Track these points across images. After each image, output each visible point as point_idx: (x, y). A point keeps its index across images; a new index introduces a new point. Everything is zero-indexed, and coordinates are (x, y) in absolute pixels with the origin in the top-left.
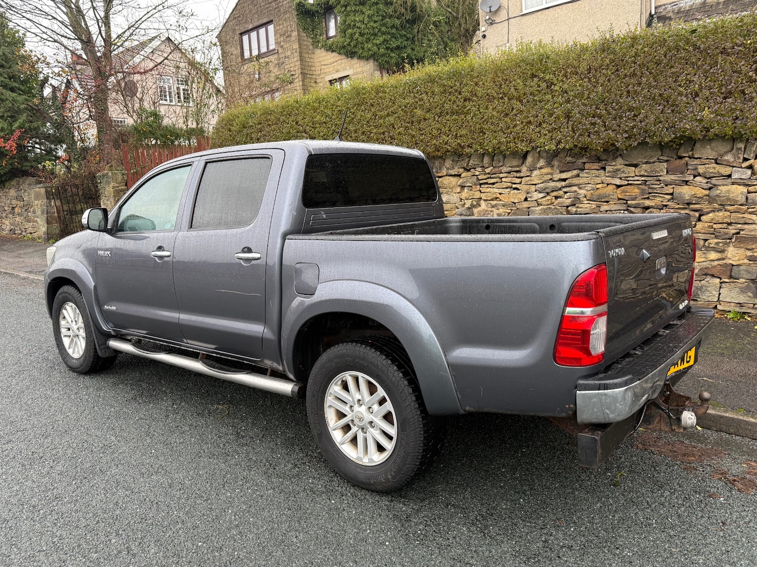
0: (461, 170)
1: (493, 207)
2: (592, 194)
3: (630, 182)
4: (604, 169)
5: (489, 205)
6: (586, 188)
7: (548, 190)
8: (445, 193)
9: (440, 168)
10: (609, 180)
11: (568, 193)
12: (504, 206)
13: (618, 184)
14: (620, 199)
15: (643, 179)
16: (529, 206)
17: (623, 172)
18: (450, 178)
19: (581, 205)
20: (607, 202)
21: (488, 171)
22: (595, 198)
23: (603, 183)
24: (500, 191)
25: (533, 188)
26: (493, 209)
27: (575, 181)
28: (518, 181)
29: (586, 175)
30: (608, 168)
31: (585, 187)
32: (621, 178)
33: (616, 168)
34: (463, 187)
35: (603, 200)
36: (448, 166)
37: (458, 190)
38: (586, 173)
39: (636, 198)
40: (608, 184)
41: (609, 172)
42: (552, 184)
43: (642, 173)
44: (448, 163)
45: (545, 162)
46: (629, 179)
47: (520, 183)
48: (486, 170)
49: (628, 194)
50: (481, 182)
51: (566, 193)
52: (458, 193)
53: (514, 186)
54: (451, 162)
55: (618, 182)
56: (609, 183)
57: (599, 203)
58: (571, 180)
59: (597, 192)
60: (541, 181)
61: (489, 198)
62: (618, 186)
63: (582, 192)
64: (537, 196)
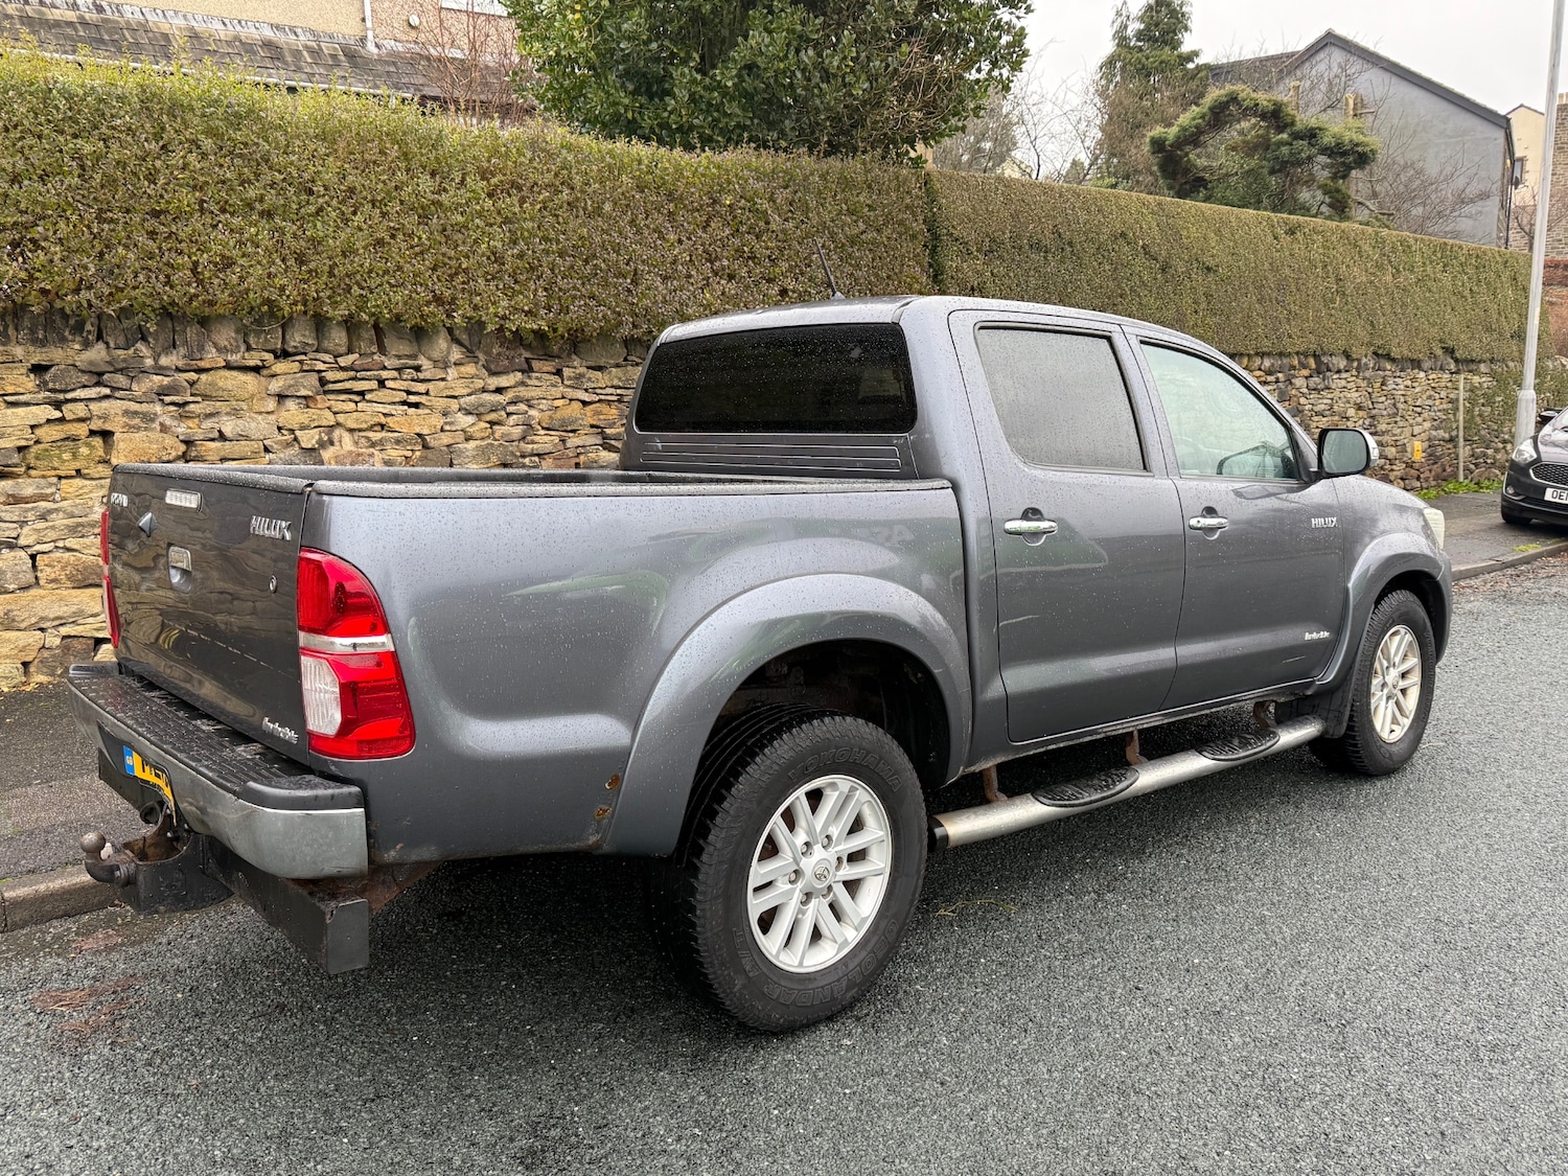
0: (269, 357)
1: (373, 445)
2: (550, 417)
3: (603, 397)
4: (559, 373)
5: (363, 440)
6: (541, 407)
7: (482, 410)
8: (227, 414)
9: (201, 348)
10: (571, 393)
11: (515, 417)
12: (398, 442)
13: (587, 399)
14: (592, 426)
15: (619, 391)
16: (452, 442)
17: (590, 379)
18: (235, 373)
19: (536, 438)
20: (574, 431)
21: (343, 362)
22: (556, 424)
23: (563, 398)
24: (387, 409)
25: (454, 405)
26: (372, 450)
27: (523, 392)
28: (421, 388)
29: (537, 383)
30: (567, 372)
31: (539, 404)
32: (586, 390)
33: (578, 371)
34: (281, 397)
35: (569, 428)
36: (223, 343)
37: (271, 404)
38: (537, 378)
39: (615, 423)
40: (571, 400)
41: (570, 378)
42: (487, 397)
43: (616, 382)
44: (225, 335)
45: (463, 353)
46: (598, 391)
47: (427, 393)
48: (339, 359)
49: (602, 417)
50: (331, 387)
51: (509, 414)
52: (268, 413)
53: (413, 399)
54: (233, 335)
55: (586, 397)
56: (575, 397)
57: (563, 434)
58: (515, 389)
59: (558, 415)
60: (469, 391)
61: (364, 426)
62: (585, 403)
63: (533, 412)
64: (465, 421)
